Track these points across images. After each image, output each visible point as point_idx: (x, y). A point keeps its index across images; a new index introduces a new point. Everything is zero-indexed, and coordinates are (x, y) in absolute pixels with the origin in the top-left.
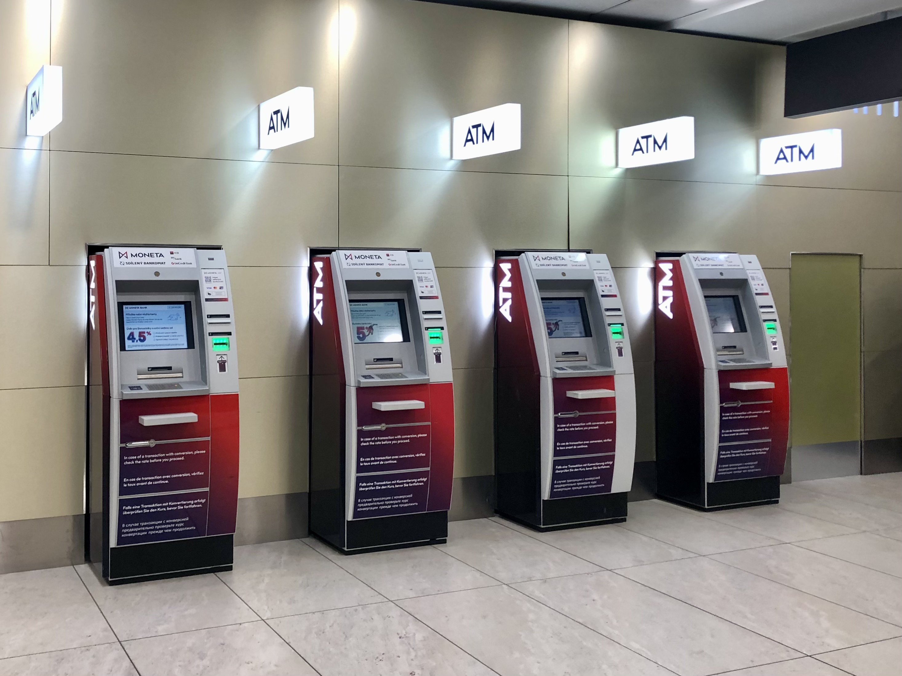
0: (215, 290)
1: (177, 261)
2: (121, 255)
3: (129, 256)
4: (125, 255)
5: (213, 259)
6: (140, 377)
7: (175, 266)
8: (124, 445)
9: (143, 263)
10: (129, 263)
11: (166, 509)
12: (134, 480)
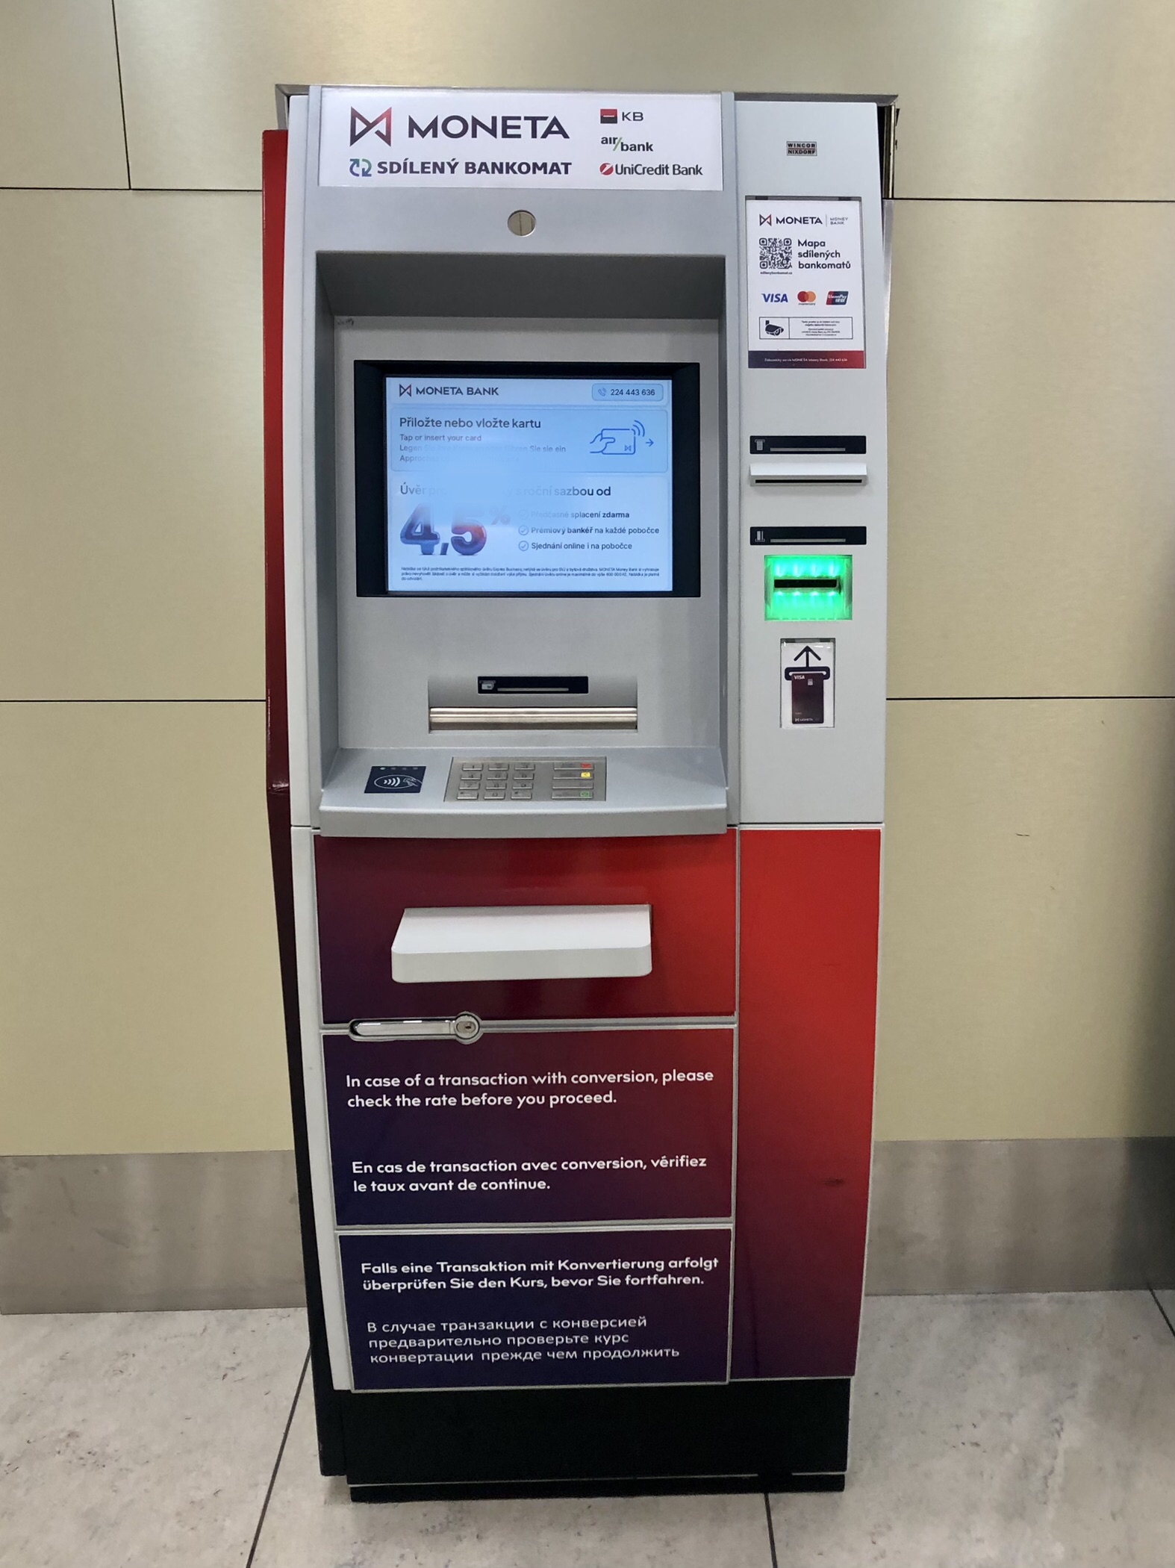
0: (806, 310)
1: (629, 159)
2: (360, 126)
3: (400, 128)
4: (381, 127)
5: (809, 149)
6: (444, 715)
7: (615, 182)
8: (341, 1030)
9: (460, 169)
10: (395, 168)
11: (548, 1282)
12: (399, 1169)
